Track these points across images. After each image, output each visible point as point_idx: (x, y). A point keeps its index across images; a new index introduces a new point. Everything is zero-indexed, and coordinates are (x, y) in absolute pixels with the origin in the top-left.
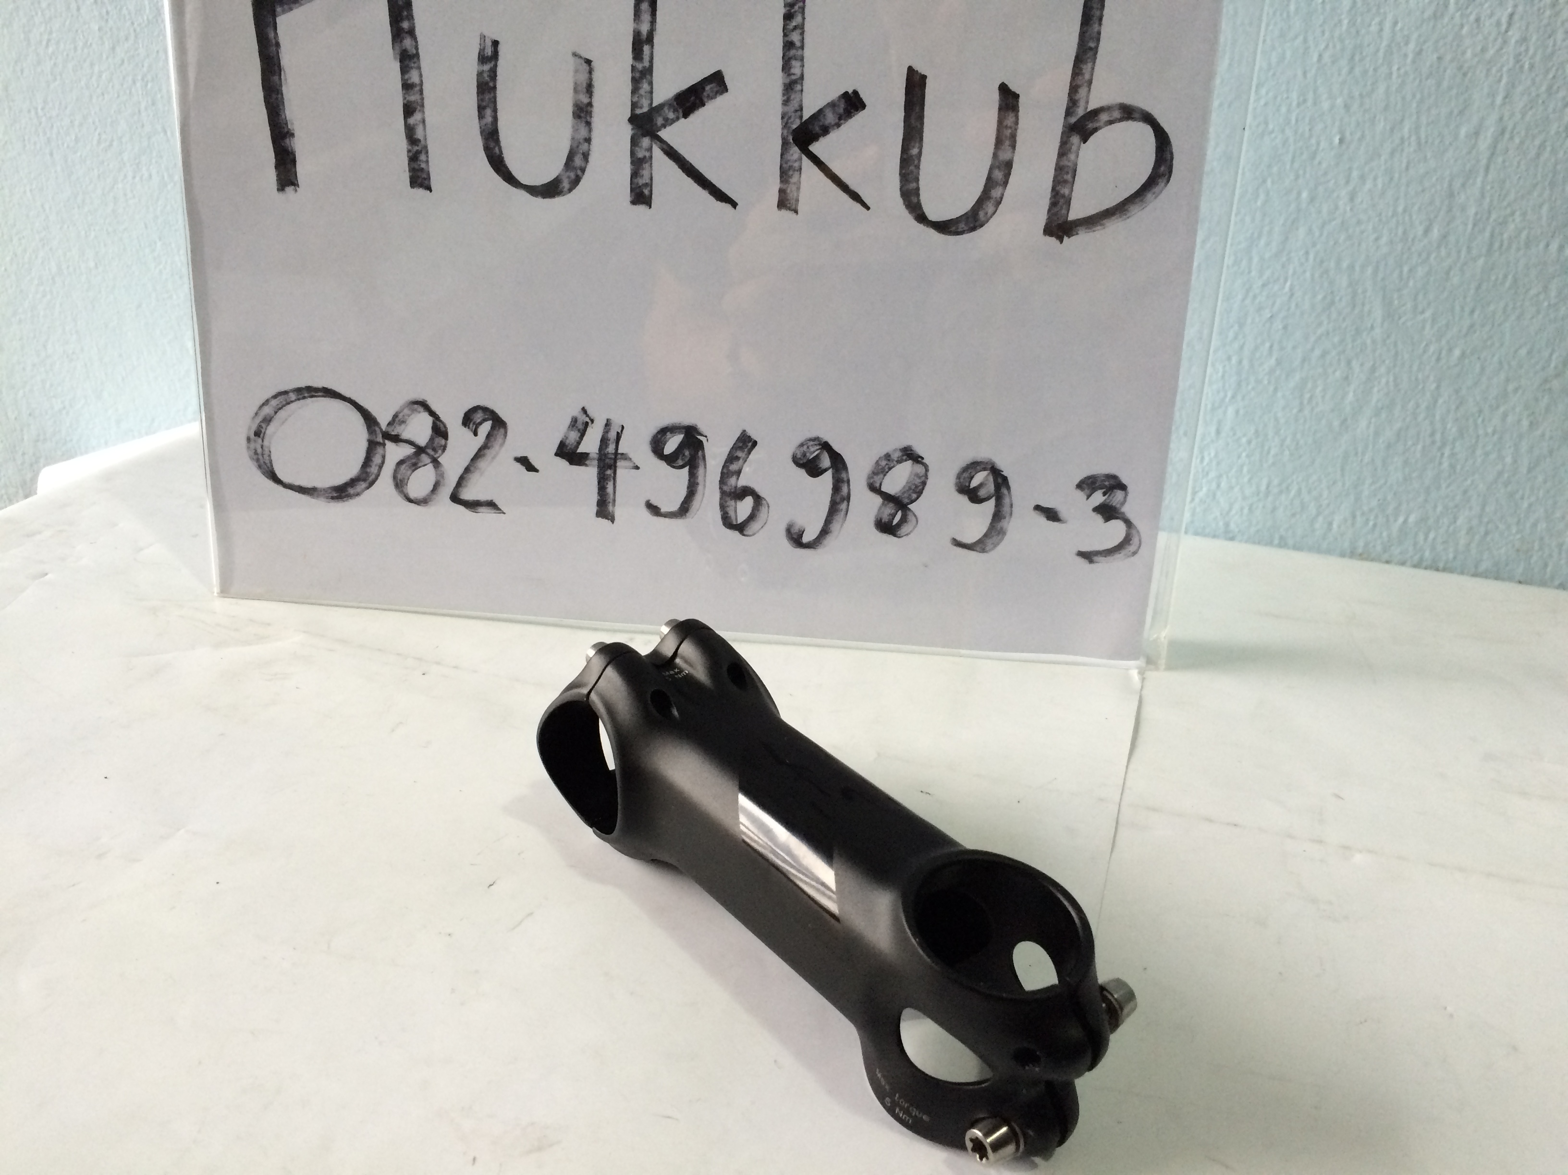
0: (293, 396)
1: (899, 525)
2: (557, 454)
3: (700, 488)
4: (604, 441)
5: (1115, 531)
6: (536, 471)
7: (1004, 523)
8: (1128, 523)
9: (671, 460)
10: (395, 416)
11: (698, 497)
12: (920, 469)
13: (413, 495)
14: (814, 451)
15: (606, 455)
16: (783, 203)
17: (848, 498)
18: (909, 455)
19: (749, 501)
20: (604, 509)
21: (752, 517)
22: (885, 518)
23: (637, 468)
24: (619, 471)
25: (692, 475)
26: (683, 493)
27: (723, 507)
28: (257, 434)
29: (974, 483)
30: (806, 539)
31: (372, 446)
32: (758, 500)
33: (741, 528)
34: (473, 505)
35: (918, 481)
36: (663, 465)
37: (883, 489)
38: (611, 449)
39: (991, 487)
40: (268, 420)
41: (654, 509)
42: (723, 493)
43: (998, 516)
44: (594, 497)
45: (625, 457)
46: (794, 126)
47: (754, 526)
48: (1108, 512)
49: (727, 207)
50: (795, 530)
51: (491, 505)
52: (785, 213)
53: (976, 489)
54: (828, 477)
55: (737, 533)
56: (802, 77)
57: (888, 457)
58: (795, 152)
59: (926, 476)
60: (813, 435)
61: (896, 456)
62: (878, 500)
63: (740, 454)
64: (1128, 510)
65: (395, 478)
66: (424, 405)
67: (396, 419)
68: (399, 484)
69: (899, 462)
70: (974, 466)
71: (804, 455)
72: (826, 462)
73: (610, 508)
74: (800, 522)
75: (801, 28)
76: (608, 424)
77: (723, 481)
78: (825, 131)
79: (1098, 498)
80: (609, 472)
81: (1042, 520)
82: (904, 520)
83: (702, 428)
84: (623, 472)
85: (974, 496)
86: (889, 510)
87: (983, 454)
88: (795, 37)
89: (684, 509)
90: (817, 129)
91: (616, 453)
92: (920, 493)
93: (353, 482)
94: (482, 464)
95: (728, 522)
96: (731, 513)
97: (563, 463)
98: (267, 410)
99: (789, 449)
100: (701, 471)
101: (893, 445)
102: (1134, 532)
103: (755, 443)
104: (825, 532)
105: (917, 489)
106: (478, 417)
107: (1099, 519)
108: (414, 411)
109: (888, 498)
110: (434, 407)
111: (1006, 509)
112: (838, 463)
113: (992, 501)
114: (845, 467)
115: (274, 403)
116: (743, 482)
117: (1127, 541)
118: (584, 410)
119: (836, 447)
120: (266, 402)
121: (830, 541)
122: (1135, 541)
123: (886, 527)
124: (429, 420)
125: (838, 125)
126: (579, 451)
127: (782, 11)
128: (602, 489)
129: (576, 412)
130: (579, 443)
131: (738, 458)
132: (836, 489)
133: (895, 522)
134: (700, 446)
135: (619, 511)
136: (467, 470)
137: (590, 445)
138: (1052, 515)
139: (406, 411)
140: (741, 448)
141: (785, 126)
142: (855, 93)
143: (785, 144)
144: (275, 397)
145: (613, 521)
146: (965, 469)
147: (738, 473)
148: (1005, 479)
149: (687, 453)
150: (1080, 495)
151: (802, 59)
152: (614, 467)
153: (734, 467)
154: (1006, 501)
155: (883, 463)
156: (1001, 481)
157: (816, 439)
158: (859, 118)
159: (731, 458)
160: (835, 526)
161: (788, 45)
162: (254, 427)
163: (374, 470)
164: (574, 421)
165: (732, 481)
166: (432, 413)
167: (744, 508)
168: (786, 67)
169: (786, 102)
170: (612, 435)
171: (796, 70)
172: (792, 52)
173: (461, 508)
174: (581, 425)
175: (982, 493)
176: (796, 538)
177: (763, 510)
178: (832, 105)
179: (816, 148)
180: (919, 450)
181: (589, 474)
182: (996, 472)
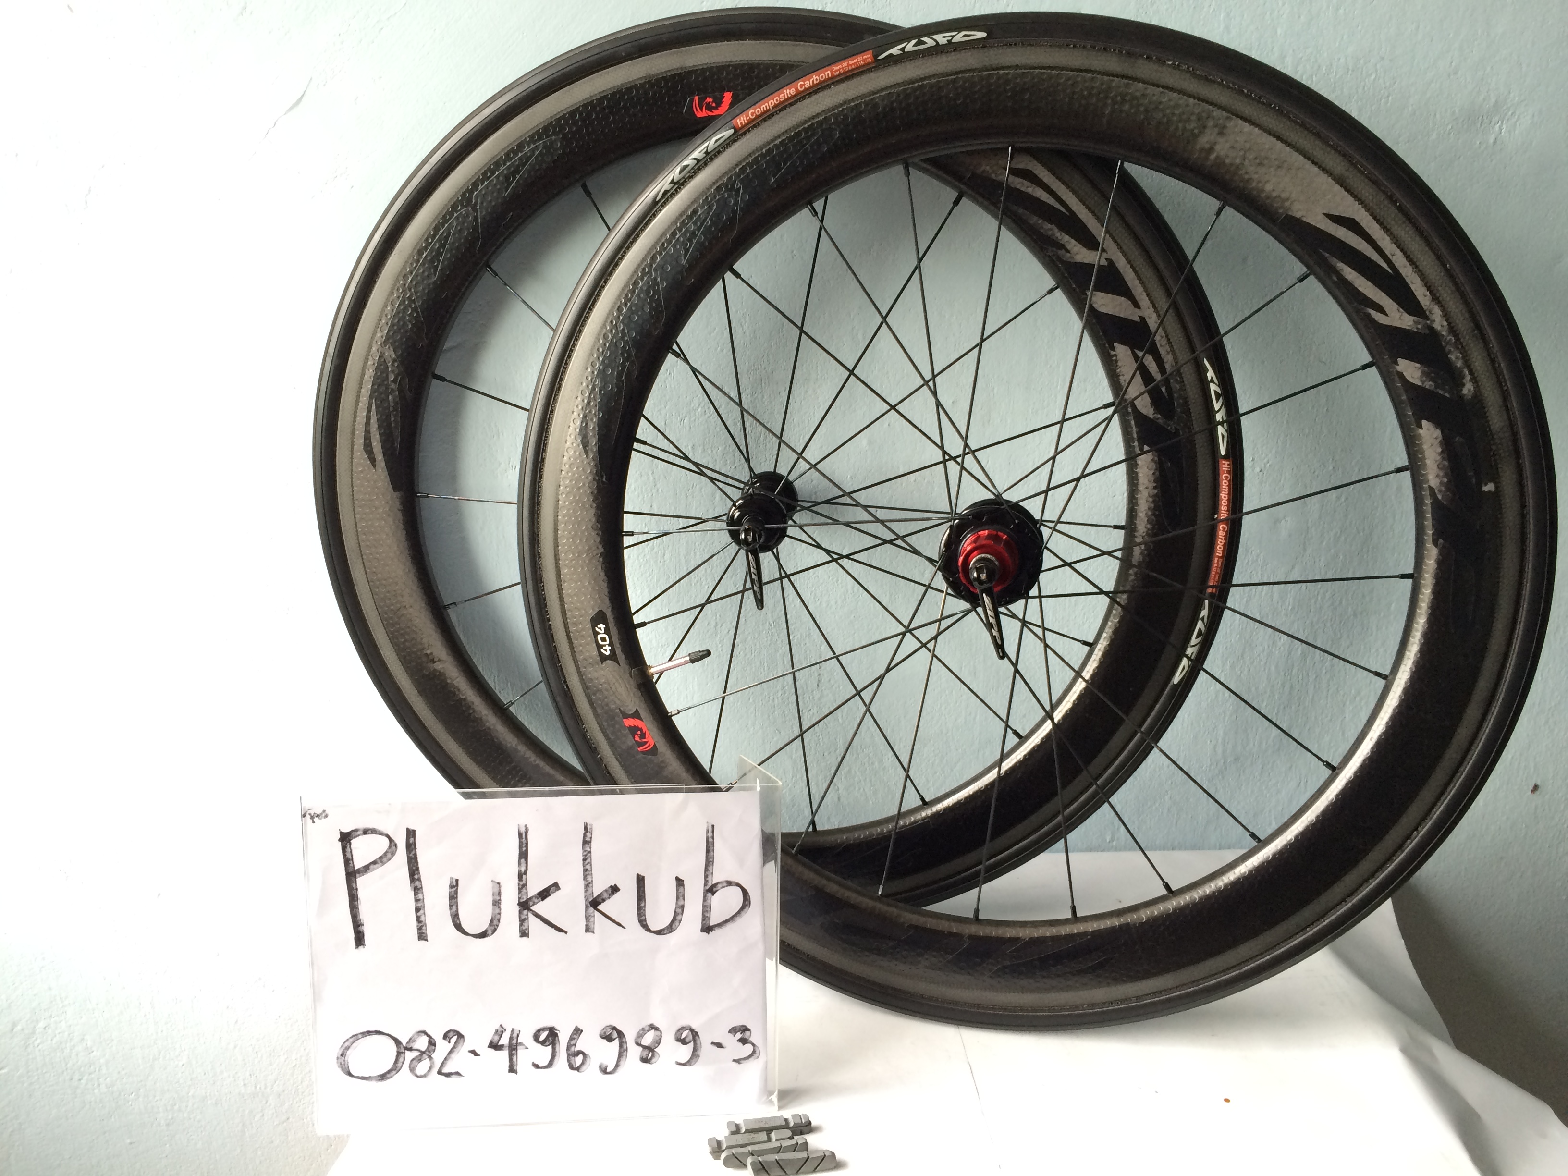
0: (360, 1036)
1: (651, 1059)
2: (489, 1047)
3: (557, 1054)
4: (511, 1038)
5: (748, 1048)
6: (479, 1055)
7: (698, 1052)
8: (754, 1045)
9: (543, 1043)
10: (410, 1039)
11: (556, 1059)
12: (658, 1033)
13: (418, 1074)
14: (609, 1032)
15: (512, 1044)
16: (587, 930)
17: (627, 1050)
18: (653, 1027)
19: (581, 1056)
20: (512, 1069)
21: (583, 1064)
22: (645, 1057)
23: (527, 1048)
24: (518, 1051)
25: (554, 1049)
26: (550, 1057)
27: (568, 1060)
28: (342, 1055)
29: (683, 1036)
30: (608, 1070)
31: (399, 1054)
32: (585, 1055)
33: (578, 1069)
34: (448, 1075)
35: (658, 1038)
36: (540, 1045)
37: (643, 1043)
38: (514, 1042)
39: (691, 1037)
40: (348, 1048)
41: (536, 1066)
42: (569, 1055)
43: (695, 1050)
44: (507, 1064)
45: (521, 1044)
46: (590, 900)
47: (584, 1068)
48: (744, 1041)
49: (564, 933)
50: (604, 1066)
51: (458, 1074)
52: (588, 934)
53: (684, 1039)
54: (617, 1042)
55: (576, 1072)
56: (592, 881)
57: (643, 1029)
58: (591, 910)
59: (661, 1036)
60: (608, 1024)
61: (647, 1028)
62: (641, 1049)
63: (575, 1036)
64: (752, 1039)
65: (410, 1067)
66: (425, 1033)
67: (411, 1040)
68: (412, 1069)
69: (648, 1031)
70: (683, 1029)
71: (605, 1033)
72: (615, 1035)
73: (515, 1068)
74: (605, 1063)
75: (590, 863)
76: (513, 1031)
77: (568, 1049)
78: (604, 900)
79: (739, 1035)
80: (514, 1052)
81: (715, 1048)
82: (653, 1056)
83: (557, 1027)
84: (521, 1051)
85: (684, 1042)
86: (646, 1052)
87: (684, 1023)
88: (588, 867)
89: (550, 1064)
90: (600, 900)
91: (517, 1043)
92: (659, 1044)
93: (389, 1072)
94: (453, 1055)
95: (572, 1067)
96: (573, 1062)
97: (492, 1050)
98: (347, 1044)
99: (598, 1030)
100: (557, 1045)
101: (645, 1023)
102: (756, 1048)
103: (582, 1031)
104: (617, 1066)
105: (658, 1042)
106: (451, 1034)
107: (741, 1044)
108: (419, 1036)
109: (644, 1047)
110: (429, 1033)
111: (698, 1045)
112: (621, 1035)
113: (692, 1043)
114: (624, 1036)
115: (351, 1040)
116: (577, 1048)
117: (754, 1052)
118: (501, 1026)
119: (620, 1028)
120: (347, 1040)
121: (620, 1070)
122: (757, 1052)
123: (645, 1060)
124: (427, 1039)
125: (609, 898)
126: (500, 1044)
127: (582, 858)
128: (511, 1060)
129: (497, 1027)
130: (499, 1041)
131: (574, 1039)
132: (621, 1046)
133: (649, 1057)
134: (556, 1035)
135: (519, 1068)
136: (446, 1059)
137: (505, 1040)
138: (719, 1045)
139: (416, 1036)
140: (575, 1034)
141: (586, 900)
142: (615, 885)
143: (587, 907)
144: (351, 1038)
145: (516, 1073)
146: (679, 1030)
147: (575, 1045)
148: (697, 1033)
149: (550, 1039)
150: (731, 1035)
151: (592, 875)
152: (516, 1049)
153: (573, 1042)
154: (698, 1042)
155: (641, 1032)
156: (695, 1034)
157: (610, 1025)
158: (617, 895)
159: (571, 1039)
160: (622, 1063)
161: (585, 870)
162: (340, 1053)
163: (399, 1064)
164: (497, 1031)
165: (572, 1049)
166: (428, 1036)
167: (579, 1060)
168: (585, 878)
169: (586, 891)
170: (515, 1035)
171: (589, 879)
172: (587, 873)
173: (443, 1077)
174: (500, 1033)
175: (687, 1040)
176: (604, 1070)
177: (588, 1060)
178: (606, 891)
179: (599, 907)
180: (657, 1025)
181: (505, 1054)
182: (692, 1030)
